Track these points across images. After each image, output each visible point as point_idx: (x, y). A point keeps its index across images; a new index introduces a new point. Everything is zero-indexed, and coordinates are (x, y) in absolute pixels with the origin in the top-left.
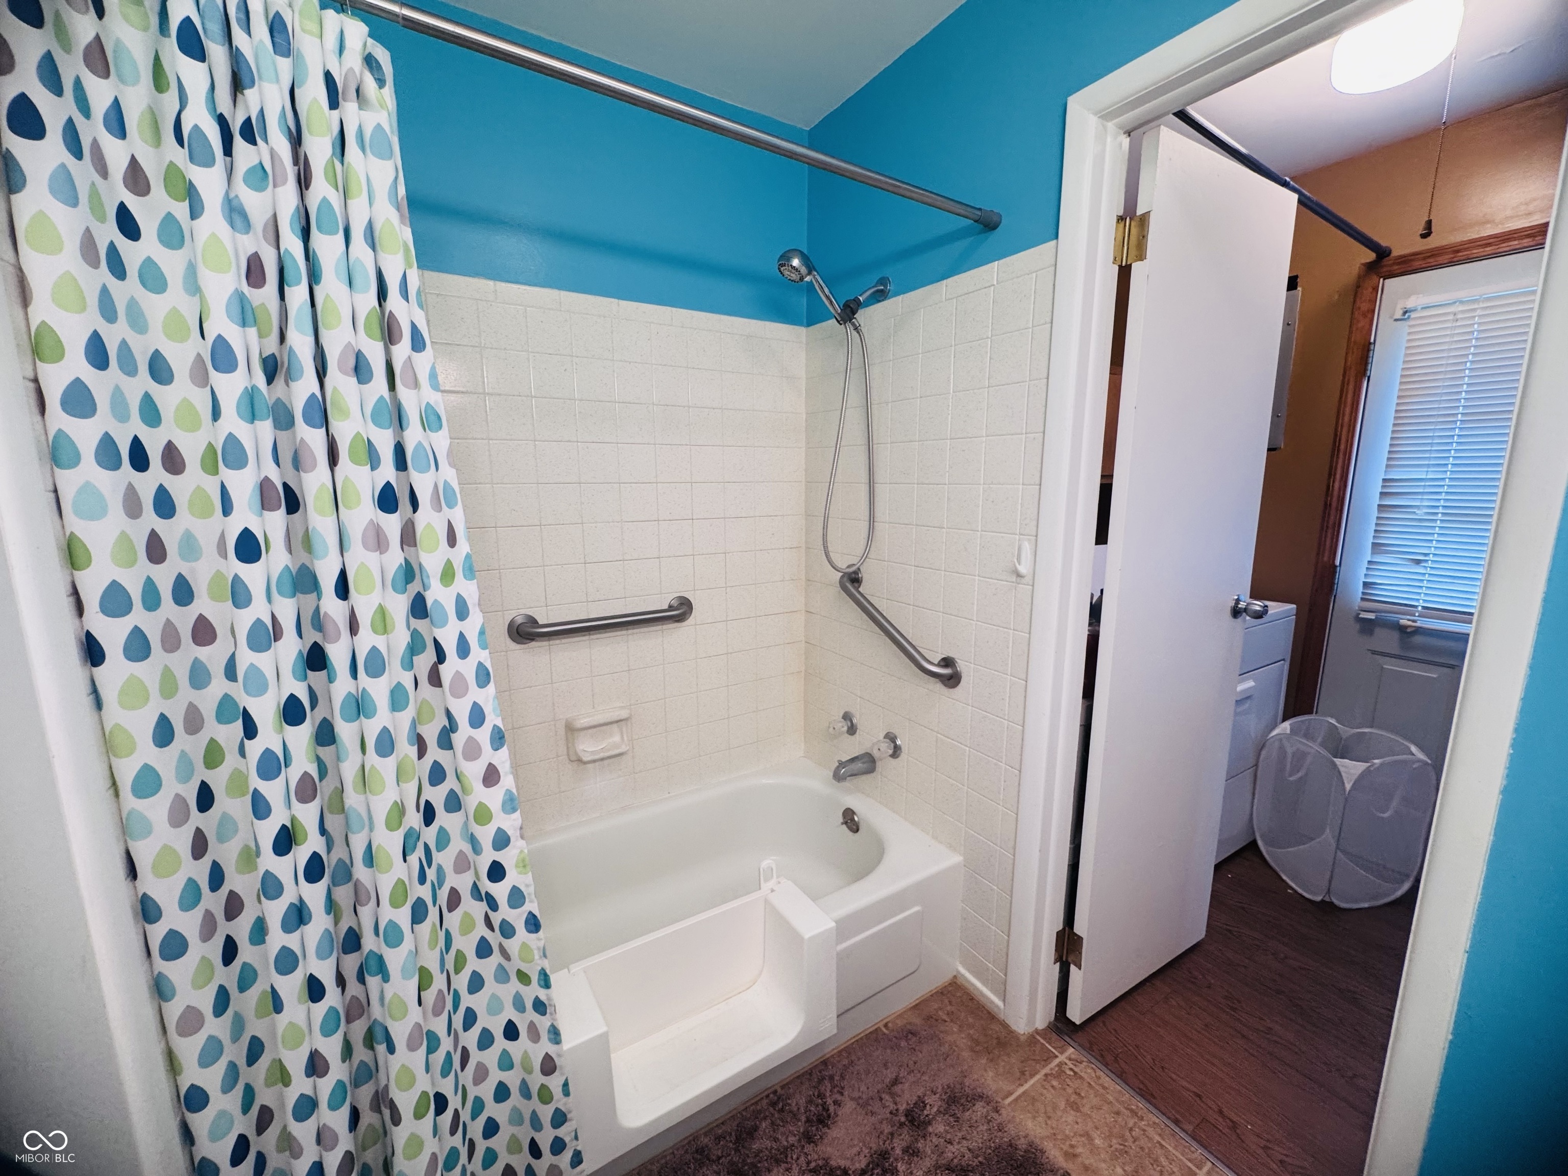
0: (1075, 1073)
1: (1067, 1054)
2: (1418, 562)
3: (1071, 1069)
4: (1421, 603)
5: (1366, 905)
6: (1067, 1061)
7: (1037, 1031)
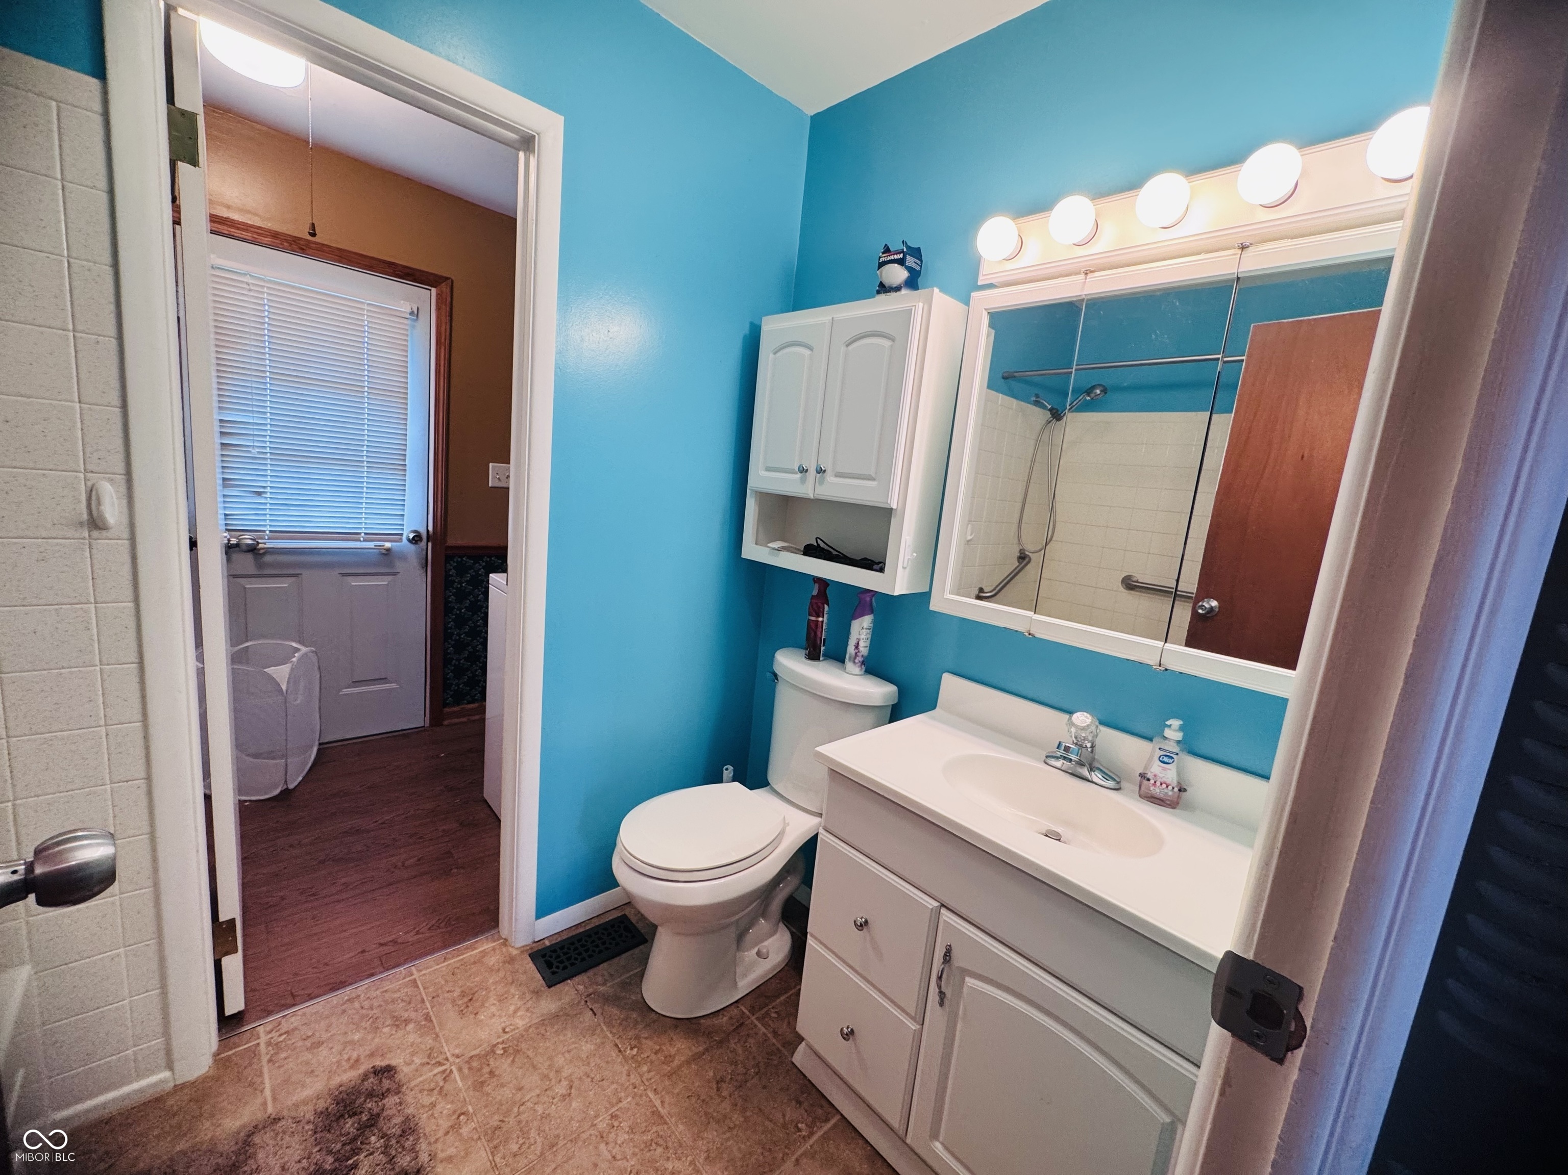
0: (287, 1032)
1: (262, 1035)
2: (259, 494)
3: (280, 1035)
4: (269, 528)
5: (300, 778)
6: (270, 1036)
7: (216, 1055)
